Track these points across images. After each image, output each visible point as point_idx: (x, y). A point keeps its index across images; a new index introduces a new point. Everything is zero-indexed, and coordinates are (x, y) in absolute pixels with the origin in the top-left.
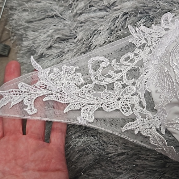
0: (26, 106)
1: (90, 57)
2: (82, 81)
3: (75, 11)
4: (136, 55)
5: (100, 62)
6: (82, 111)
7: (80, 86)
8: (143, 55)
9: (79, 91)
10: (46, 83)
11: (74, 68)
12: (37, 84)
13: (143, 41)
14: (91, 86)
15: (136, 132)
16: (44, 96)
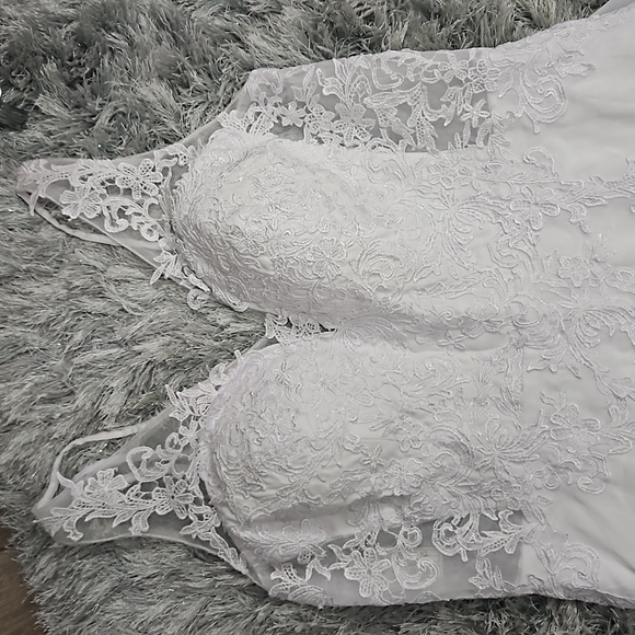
0: (69, 533)
1: (128, 450)
2: (127, 485)
3: (68, 347)
4: (181, 437)
5: (142, 453)
6: (133, 521)
7: (124, 491)
8: (190, 435)
9: (125, 497)
10: (83, 500)
11: (113, 470)
12: (73, 504)
13: (189, 412)
14: (139, 486)
15: (194, 537)
16: (85, 516)
